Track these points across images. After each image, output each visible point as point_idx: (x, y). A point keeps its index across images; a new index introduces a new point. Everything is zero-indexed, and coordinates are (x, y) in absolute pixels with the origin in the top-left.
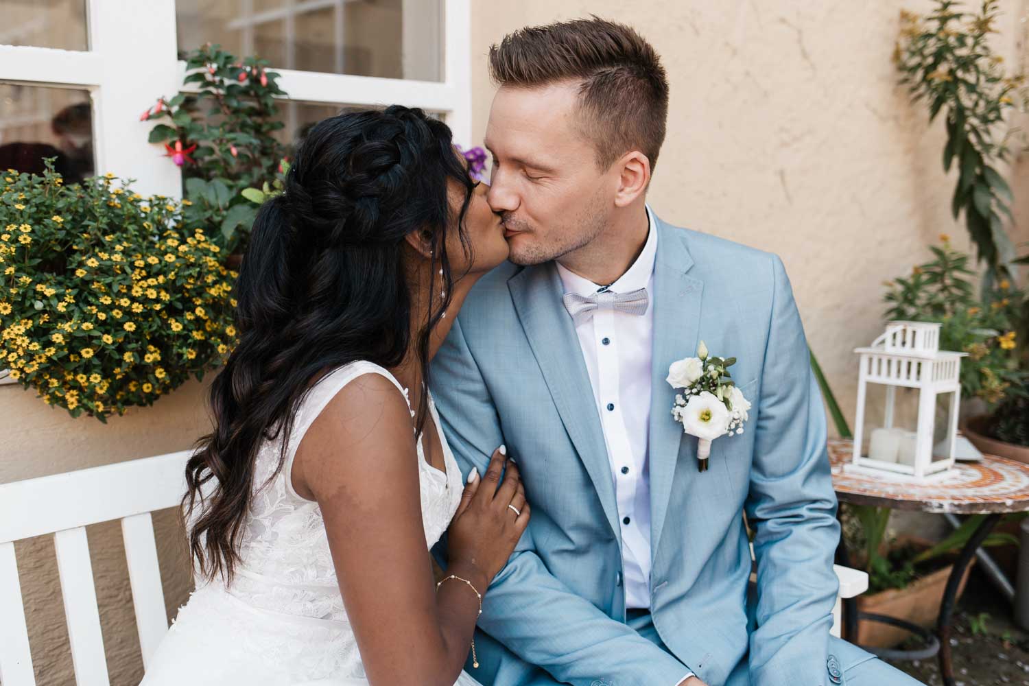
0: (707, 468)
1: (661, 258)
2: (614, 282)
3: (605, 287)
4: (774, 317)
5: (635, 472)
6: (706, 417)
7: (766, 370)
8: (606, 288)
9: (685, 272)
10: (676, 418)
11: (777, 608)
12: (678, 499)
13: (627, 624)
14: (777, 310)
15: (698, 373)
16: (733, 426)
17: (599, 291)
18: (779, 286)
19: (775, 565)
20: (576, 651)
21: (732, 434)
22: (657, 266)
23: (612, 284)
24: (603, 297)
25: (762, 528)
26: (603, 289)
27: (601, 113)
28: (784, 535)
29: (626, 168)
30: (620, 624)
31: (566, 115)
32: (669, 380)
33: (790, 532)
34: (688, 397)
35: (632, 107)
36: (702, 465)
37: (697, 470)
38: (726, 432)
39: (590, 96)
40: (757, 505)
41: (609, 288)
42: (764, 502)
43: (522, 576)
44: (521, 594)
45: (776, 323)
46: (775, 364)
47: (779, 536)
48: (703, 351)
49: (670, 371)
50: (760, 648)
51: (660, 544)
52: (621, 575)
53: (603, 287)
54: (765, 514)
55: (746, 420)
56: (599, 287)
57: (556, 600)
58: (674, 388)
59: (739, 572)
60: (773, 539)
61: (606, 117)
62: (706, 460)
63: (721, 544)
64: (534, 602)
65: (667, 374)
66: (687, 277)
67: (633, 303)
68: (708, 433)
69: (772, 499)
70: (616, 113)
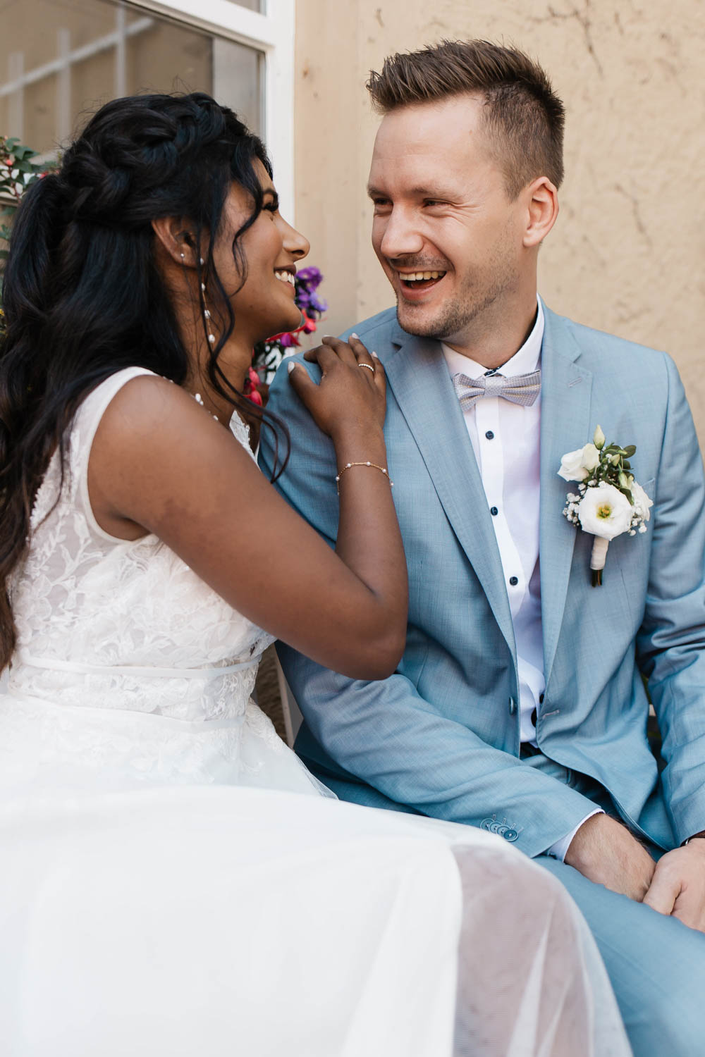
0: (601, 584)
1: (547, 343)
2: (503, 364)
3: (493, 370)
4: (670, 411)
5: (523, 583)
6: (604, 514)
7: (661, 471)
8: (495, 371)
9: (573, 360)
10: (570, 517)
11: (691, 737)
12: (571, 617)
13: (521, 759)
14: (673, 404)
15: (594, 462)
16: (635, 524)
17: (486, 374)
18: (673, 380)
19: (682, 695)
20: (462, 783)
21: (633, 533)
22: (544, 351)
23: (501, 367)
24: (491, 382)
25: (660, 661)
26: (491, 373)
27: (508, 129)
28: (688, 663)
29: (534, 200)
30: (514, 757)
31: (471, 132)
32: (560, 473)
33: (696, 658)
34: (582, 493)
35: (537, 126)
36: (595, 578)
37: (590, 586)
38: (628, 528)
39: (494, 110)
40: (652, 635)
41: (497, 371)
42: (661, 628)
43: (394, 695)
44: (397, 716)
45: (672, 419)
46: (671, 465)
47: (682, 665)
48: (600, 437)
49: (562, 462)
50: (680, 780)
51: (553, 666)
52: (516, 702)
53: (490, 370)
54: (662, 642)
55: (648, 520)
56: (486, 370)
57: (436, 726)
58: (568, 481)
59: (634, 710)
60: (675, 668)
61: (513, 135)
62: (601, 571)
63: (615, 675)
64: (410, 727)
65: (558, 466)
66: (575, 365)
67: (522, 389)
68: (608, 529)
69: (669, 622)
70: (523, 130)
